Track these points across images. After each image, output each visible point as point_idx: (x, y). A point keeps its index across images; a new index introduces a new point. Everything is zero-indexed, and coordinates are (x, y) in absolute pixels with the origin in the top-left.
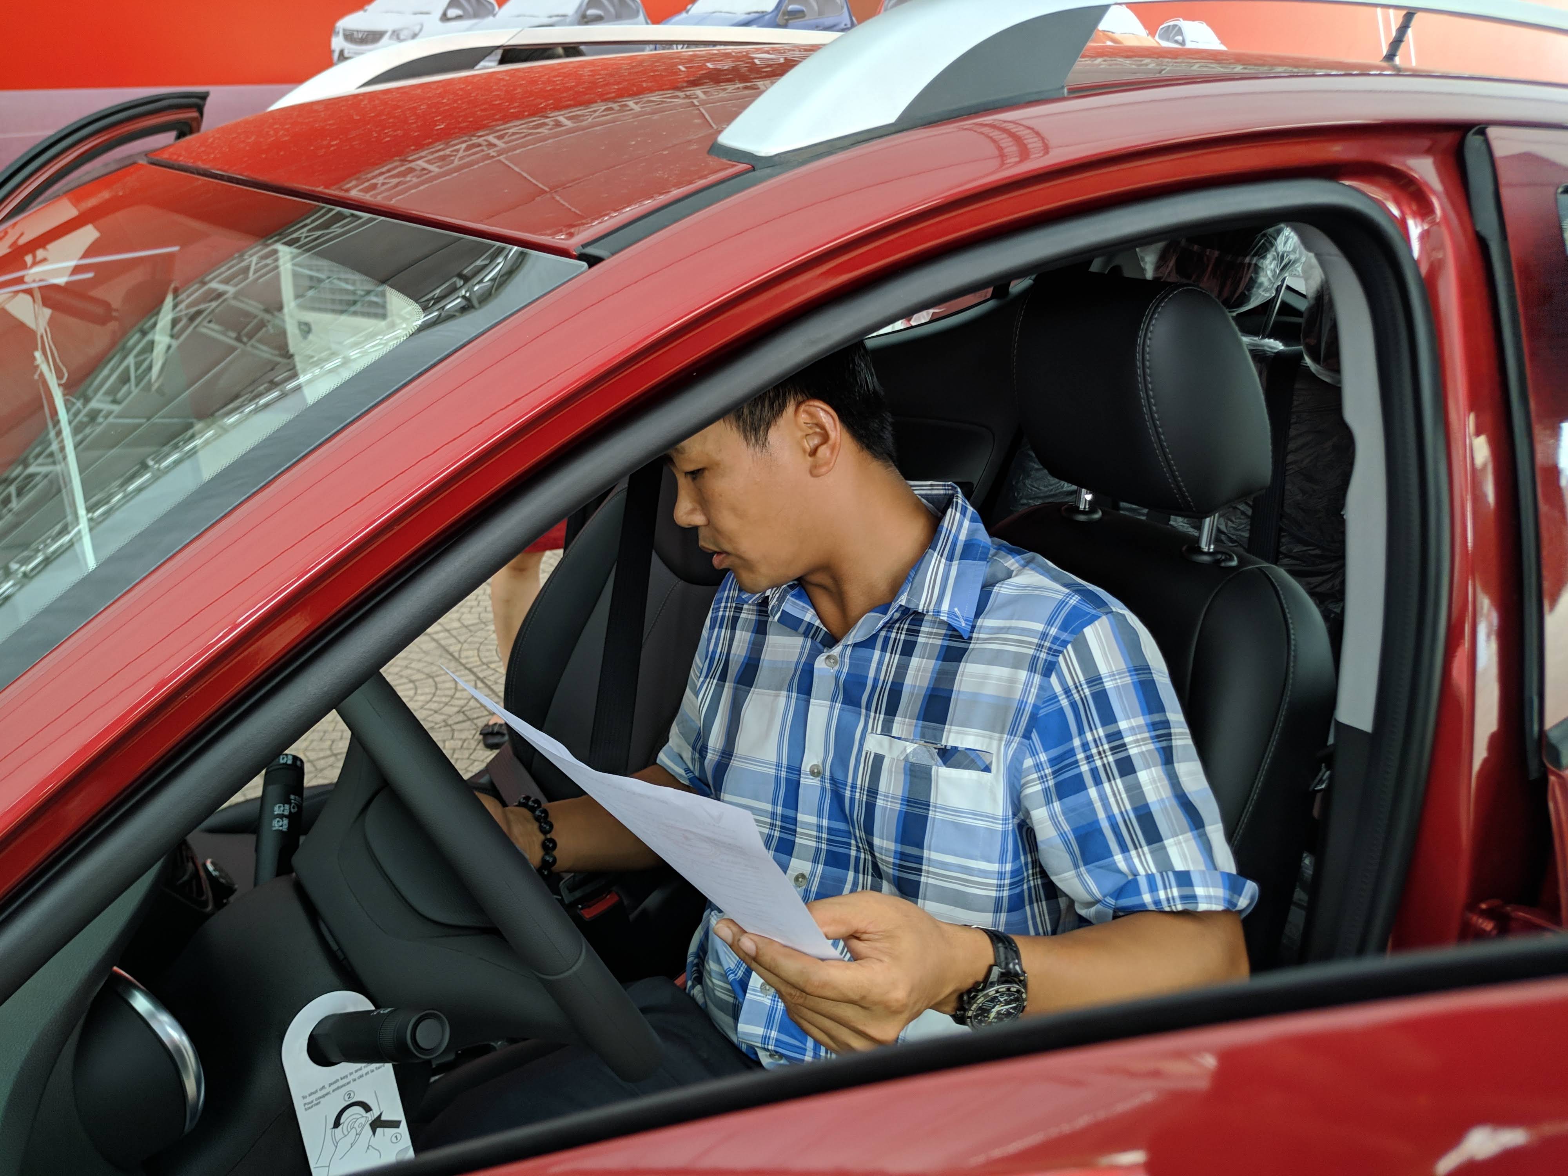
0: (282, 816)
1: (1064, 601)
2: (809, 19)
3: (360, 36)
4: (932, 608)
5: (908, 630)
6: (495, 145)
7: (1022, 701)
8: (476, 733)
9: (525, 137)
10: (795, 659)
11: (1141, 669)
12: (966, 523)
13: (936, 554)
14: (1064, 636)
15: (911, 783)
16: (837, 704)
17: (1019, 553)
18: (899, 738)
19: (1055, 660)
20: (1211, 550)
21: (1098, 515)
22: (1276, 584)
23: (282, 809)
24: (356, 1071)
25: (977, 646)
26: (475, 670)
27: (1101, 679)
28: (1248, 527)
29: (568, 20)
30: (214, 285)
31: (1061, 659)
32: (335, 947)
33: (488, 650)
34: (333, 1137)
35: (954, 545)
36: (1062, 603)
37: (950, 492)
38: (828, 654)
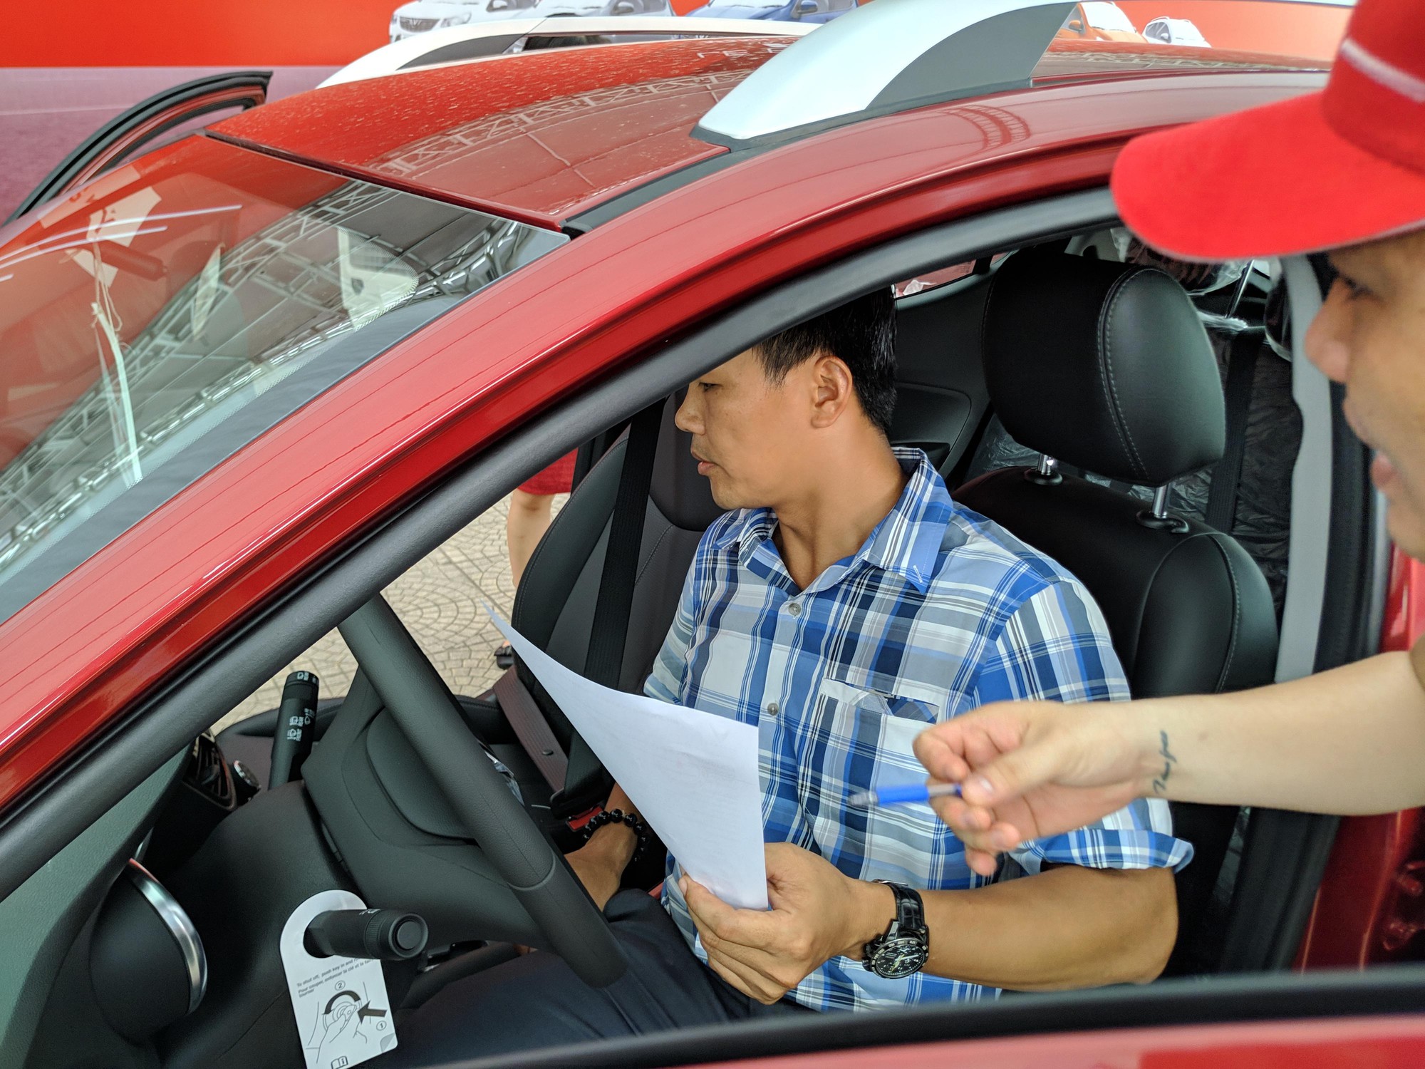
0: (296, 727)
1: (1014, 569)
2: (821, 13)
3: (415, 23)
4: (892, 565)
5: (867, 585)
6: (525, 123)
7: (968, 660)
8: (491, 654)
9: (554, 114)
10: (762, 607)
11: (1084, 638)
12: (931, 487)
13: (900, 514)
14: (1012, 602)
15: (861, 728)
16: (797, 650)
17: (977, 520)
18: (852, 685)
19: (1002, 625)
20: (1164, 517)
21: (1059, 480)
22: (1225, 551)
23: (297, 721)
24: (347, 964)
25: (930, 605)
26: (493, 597)
27: (1045, 645)
28: (1207, 495)
29: (602, 11)
30: (268, 241)
31: (1008, 624)
32: (334, 849)
33: (505, 580)
34: (324, 1021)
35: (918, 506)
36: (1012, 571)
37: (918, 457)
38: (791, 602)
